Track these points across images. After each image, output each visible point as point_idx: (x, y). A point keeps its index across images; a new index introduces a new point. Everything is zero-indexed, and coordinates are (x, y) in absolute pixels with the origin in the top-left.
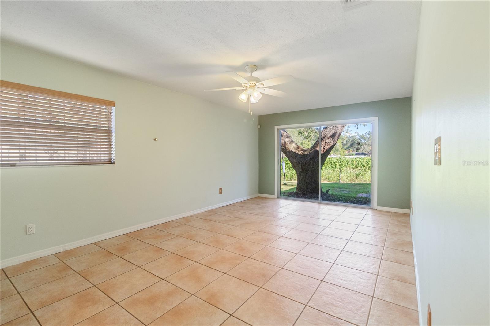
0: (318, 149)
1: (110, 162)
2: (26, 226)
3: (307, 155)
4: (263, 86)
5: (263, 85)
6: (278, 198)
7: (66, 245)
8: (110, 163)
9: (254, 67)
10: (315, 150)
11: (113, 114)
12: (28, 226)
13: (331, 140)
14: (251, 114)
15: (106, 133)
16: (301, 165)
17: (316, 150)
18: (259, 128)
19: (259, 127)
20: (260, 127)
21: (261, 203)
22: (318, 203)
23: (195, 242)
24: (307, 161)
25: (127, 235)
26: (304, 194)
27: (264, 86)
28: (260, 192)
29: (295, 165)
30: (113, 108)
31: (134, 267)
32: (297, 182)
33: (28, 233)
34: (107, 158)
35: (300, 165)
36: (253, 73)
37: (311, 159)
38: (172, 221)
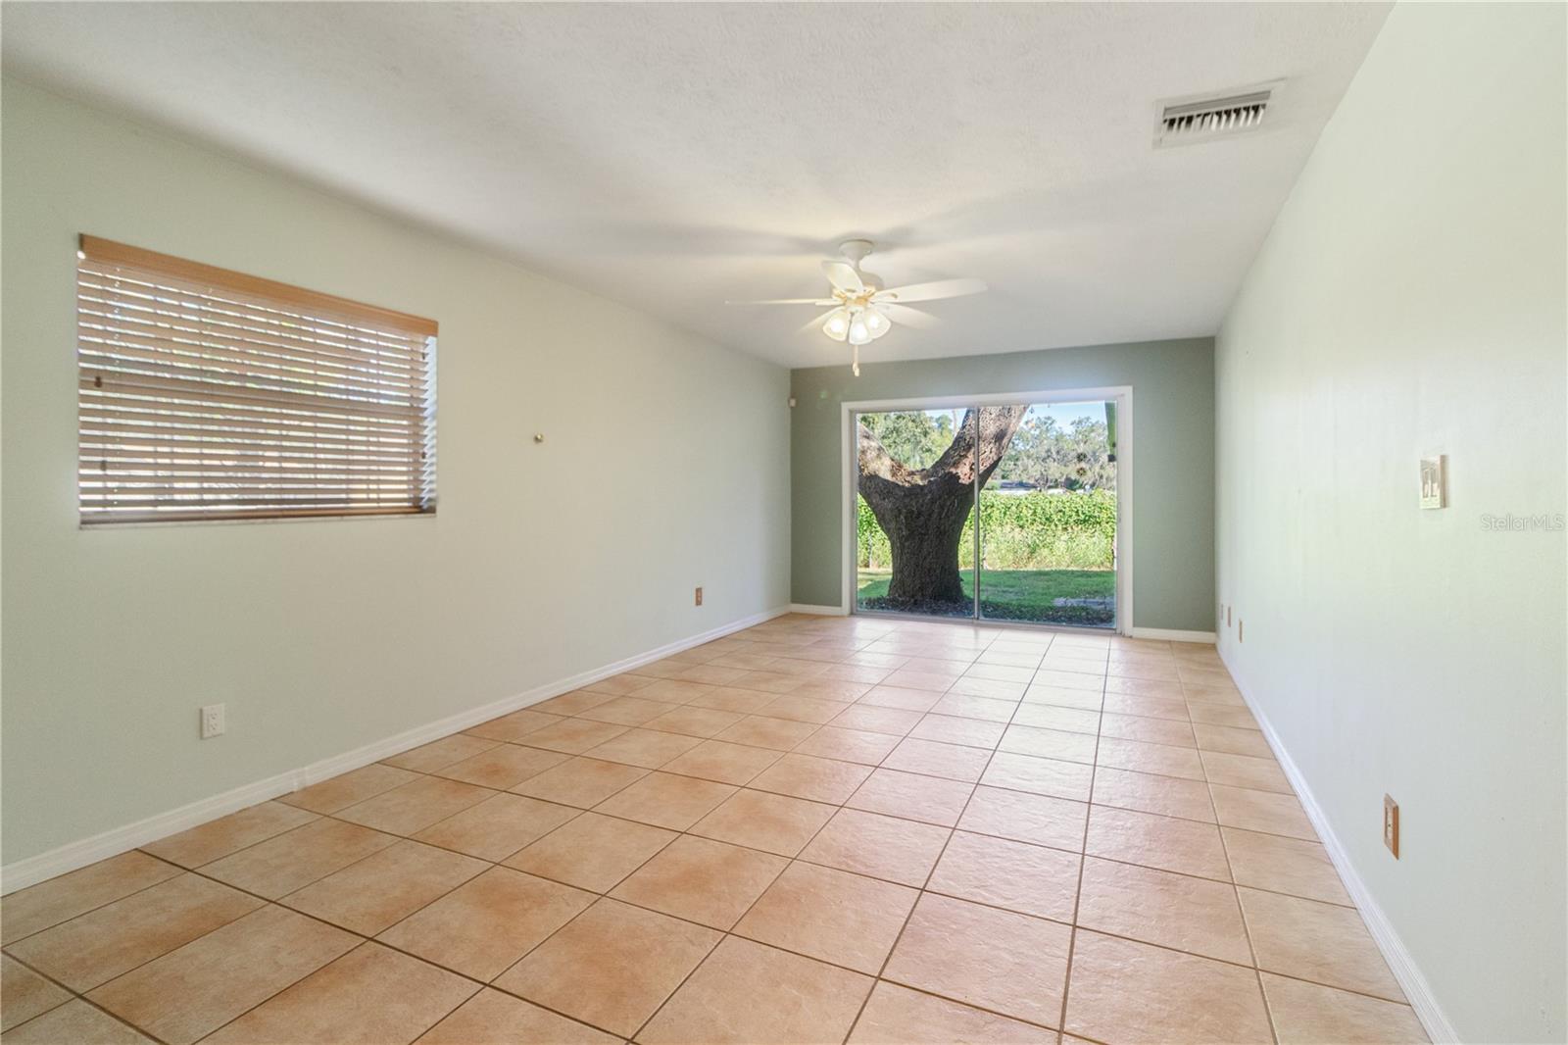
0: (953, 470)
1: (420, 508)
2: (201, 711)
3: (922, 488)
4: (893, 299)
5: (895, 296)
6: (852, 614)
7: (306, 768)
8: (416, 510)
9: (867, 244)
10: (946, 474)
11: (431, 359)
12: (205, 708)
13: (992, 445)
14: (857, 373)
15: (404, 418)
16: (905, 518)
17: (949, 473)
18: (792, 408)
19: (793, 403)
20: (797, 403)
21: (809, 630)
22: (972, 624)
23: (696, 741)
24: (922, 506)
25: (467, 733)
26: (915, 603)
27: (897, 301)
28: (796, 598)
29: (887, 517)
30: (431, 340)
32: (890, 570)
33: (206, 734)
34: (405, 496)
35: (902, 517)
36: (862, 262)
37: (933, 501)
38: (580, 689)
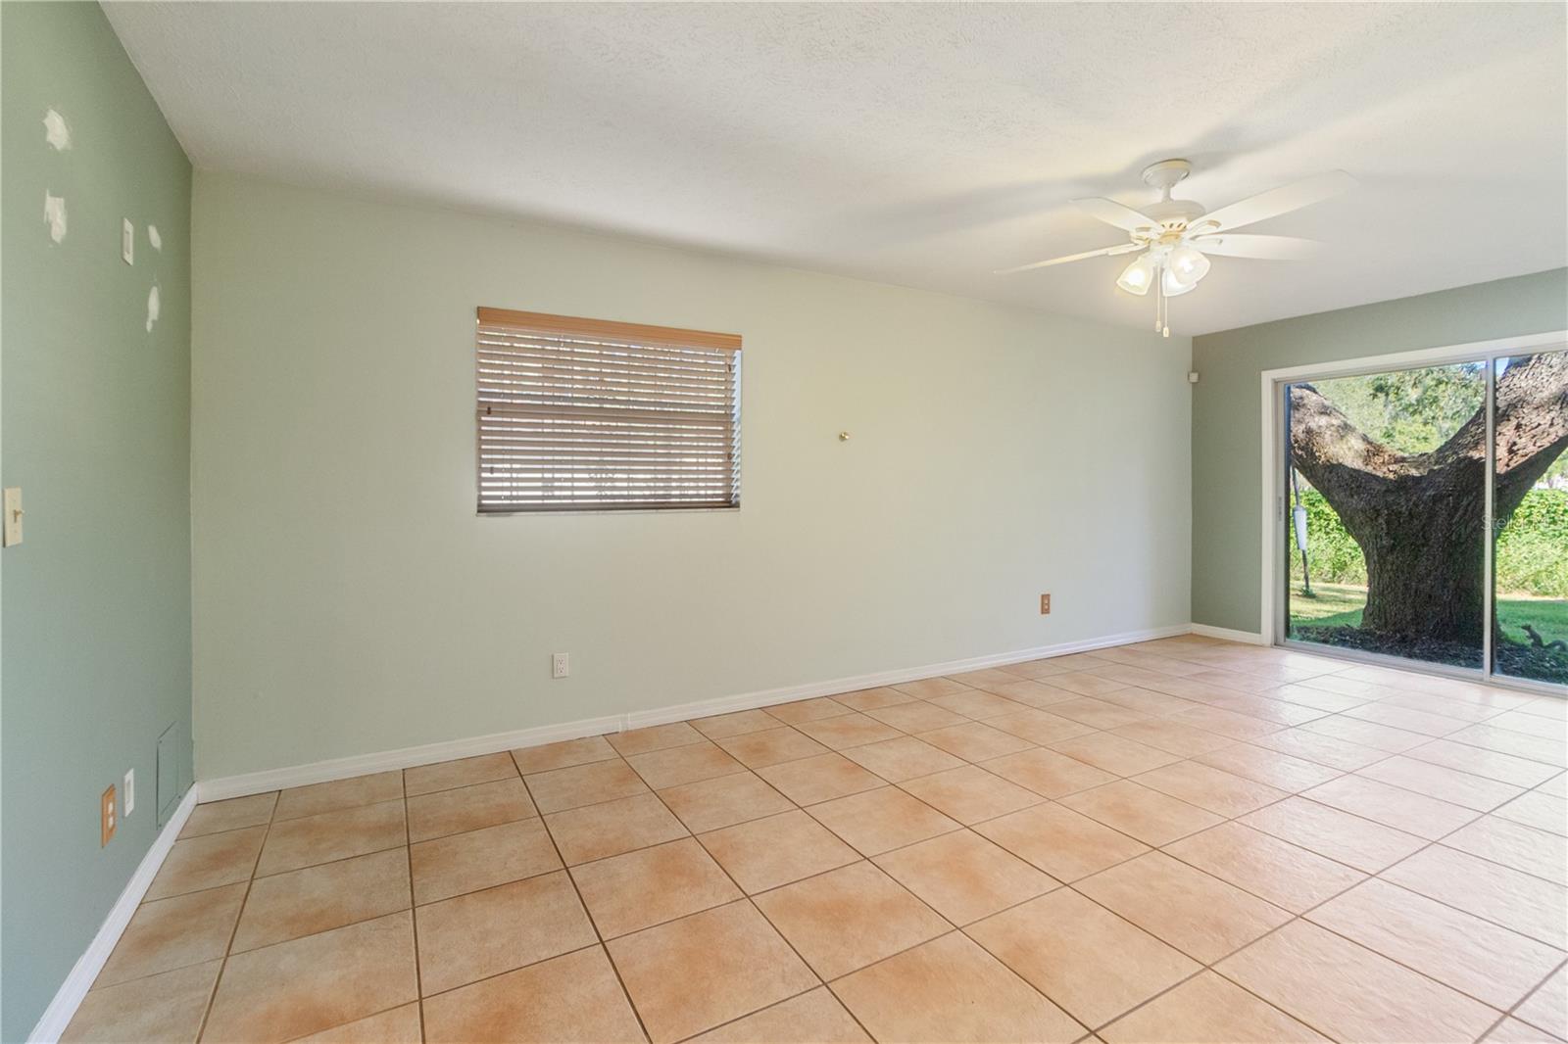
0: (1475, 455)
1: (729, 503)
2: (553, 657)
3: (1417, 480)
4: (1215, 229)
5: (1217, 224)
6: (1276, 644)
7: (629, 715)
8: (727, 506)
9: (1180, 165)
10: (1460, 461)
11: (737, 370)
12: (556, 655)
13: (1553, 414)
14: (1166, 334)
15: (718, 423)
16: (1388, 523)
17: (1466, 458)
18: (1193, 383)
19: (1194, 377)
20: (1199, 377)
21: (1205, 659)
22: (1480, 681)
23: (960, 763)
24: (1417, 506)
25: (766, 710)
26: (1403, 639)
27: (1220, 229)
28: (1196, 618)
29: (1357, 521)
30: (737, 353)
31: (788, 806)
32: (1365, 589)
33: (556, 676)
34: (721, 492)
35: (1381, 520)
37: (1436, 499)
38: (888, 686)
